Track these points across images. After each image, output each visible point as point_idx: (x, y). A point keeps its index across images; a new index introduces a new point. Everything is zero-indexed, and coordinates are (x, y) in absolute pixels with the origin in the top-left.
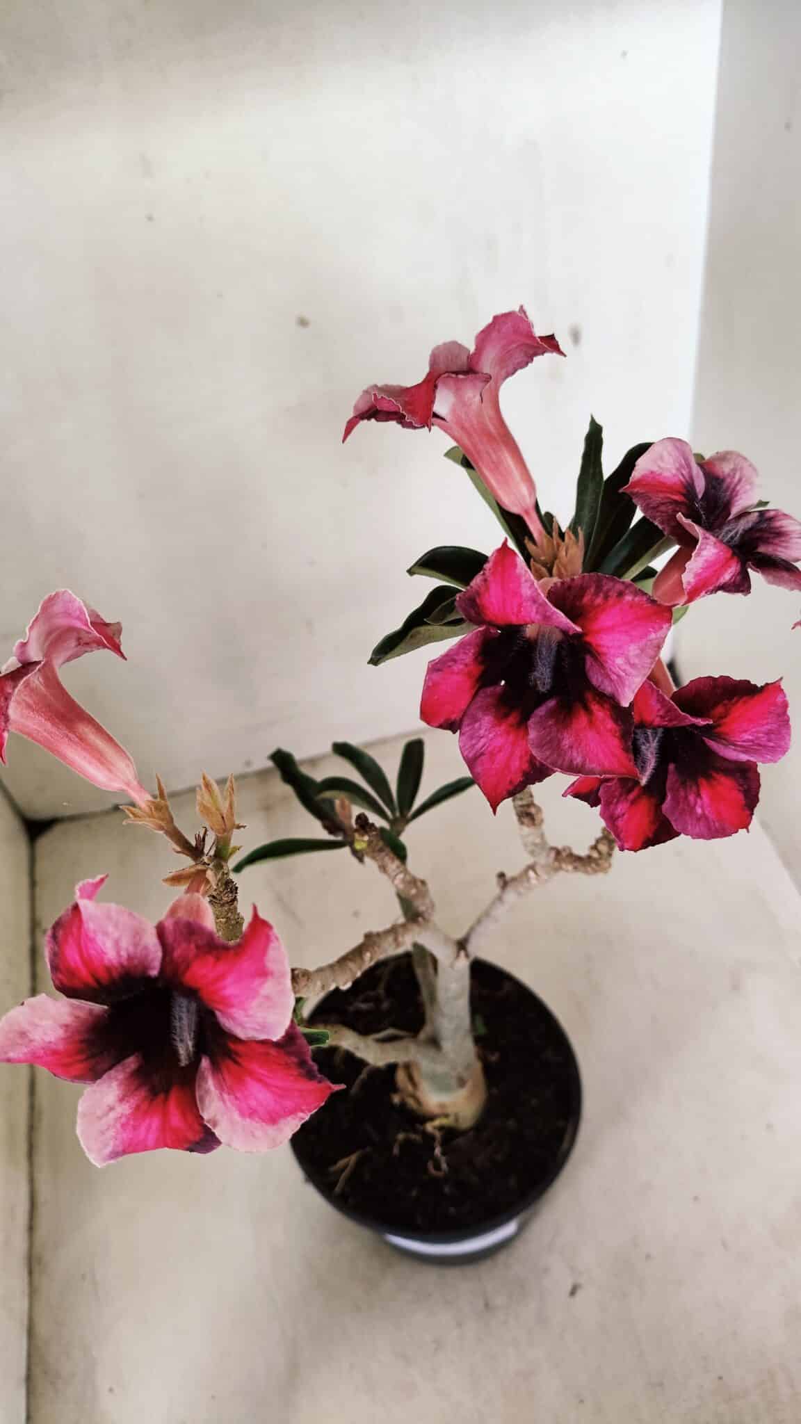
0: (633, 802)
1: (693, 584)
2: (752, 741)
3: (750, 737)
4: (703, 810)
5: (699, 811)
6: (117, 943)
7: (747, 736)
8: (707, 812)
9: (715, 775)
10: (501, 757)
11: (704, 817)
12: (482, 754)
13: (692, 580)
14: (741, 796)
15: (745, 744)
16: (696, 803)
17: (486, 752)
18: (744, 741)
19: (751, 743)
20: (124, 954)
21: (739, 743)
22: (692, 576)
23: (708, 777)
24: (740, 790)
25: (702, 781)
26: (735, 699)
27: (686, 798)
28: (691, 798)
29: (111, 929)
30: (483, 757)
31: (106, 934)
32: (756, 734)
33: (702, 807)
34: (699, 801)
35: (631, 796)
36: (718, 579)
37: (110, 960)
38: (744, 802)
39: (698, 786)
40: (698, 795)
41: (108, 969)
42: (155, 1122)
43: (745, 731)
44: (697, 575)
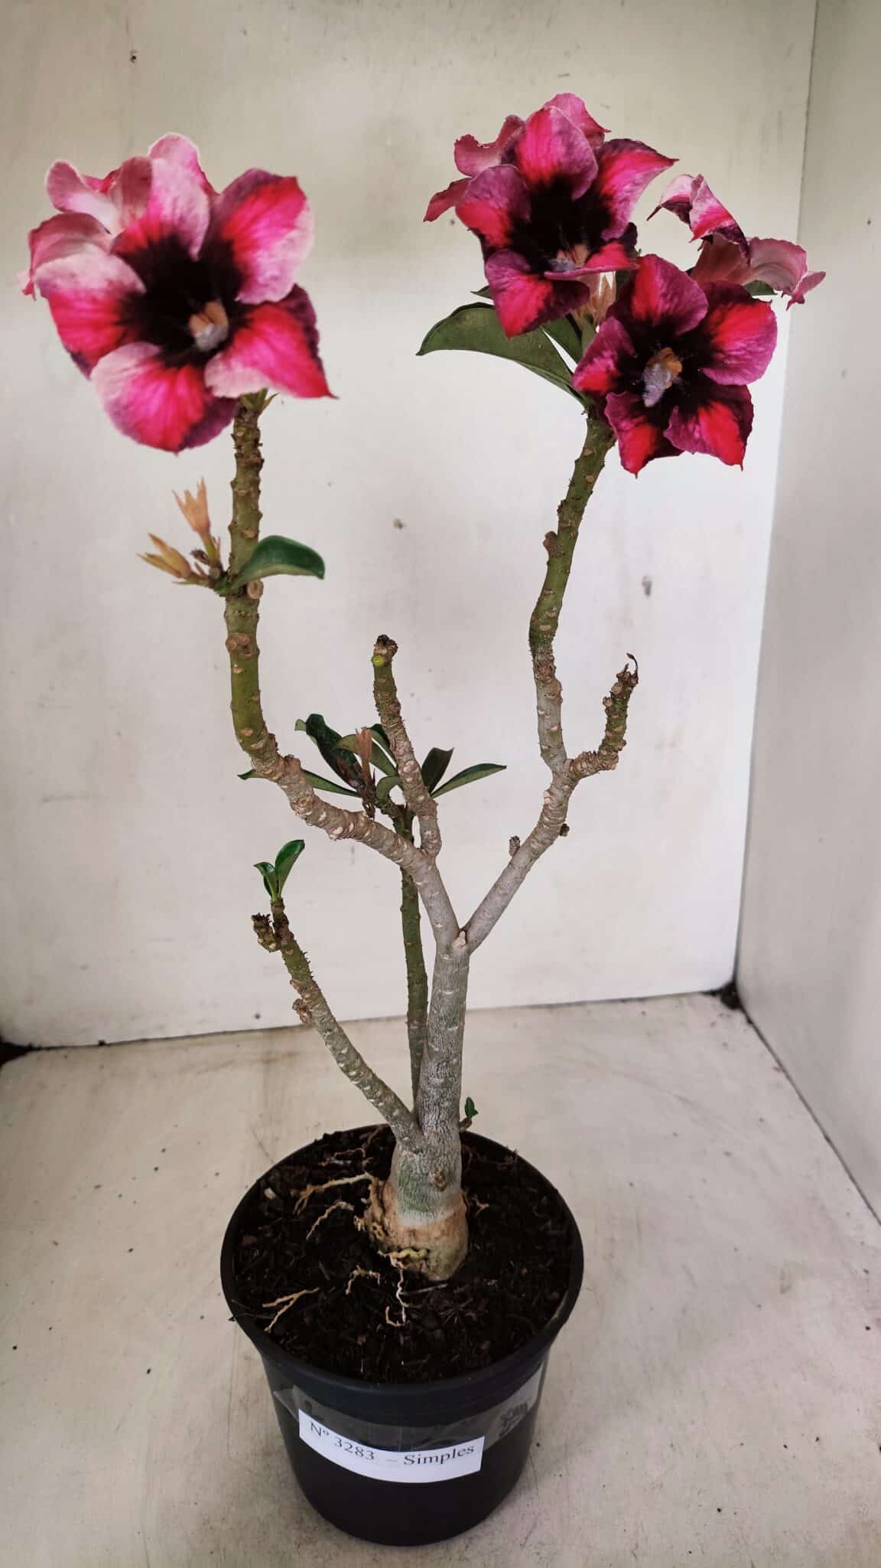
0: (637, 425)
1: (699, 223)
2: (744, 349)
3: (743, 345)
4: (701, 435)
5: (697, 435)
6: (175, 200)
7: (740, 344)
8: (704, 437)
9: (714, 404)
10: (518, 300)
11: (701, 439)
12: (504, 290)
13: (698, 220)
14: (736, 426)
15: (739, 353)
16: (694, 429)
17: (508, 289)
18: (737, 350)
19: (743, 352)
20: (178, 212)
21: (734, 353)
22: (698, 216)
23: (706, 405)
24: (735, 420)
25: (702, 410)
26: (730, 305)
27: (687, 429)
28: (691, 427)
29: (173, 188)
30: (505, 293)
31: (167, 190)
32: (747, 342)
33: (700, 432)
34: (697, 428)
35: (636, 420)
36: (718, 224)
37: (165, 216)
38: (738, 433)
39: (697, 416)
40: (697, 422)
41: (162, 225)
42: (163, 388)
43: (738, 339)
44: (702, 216)
